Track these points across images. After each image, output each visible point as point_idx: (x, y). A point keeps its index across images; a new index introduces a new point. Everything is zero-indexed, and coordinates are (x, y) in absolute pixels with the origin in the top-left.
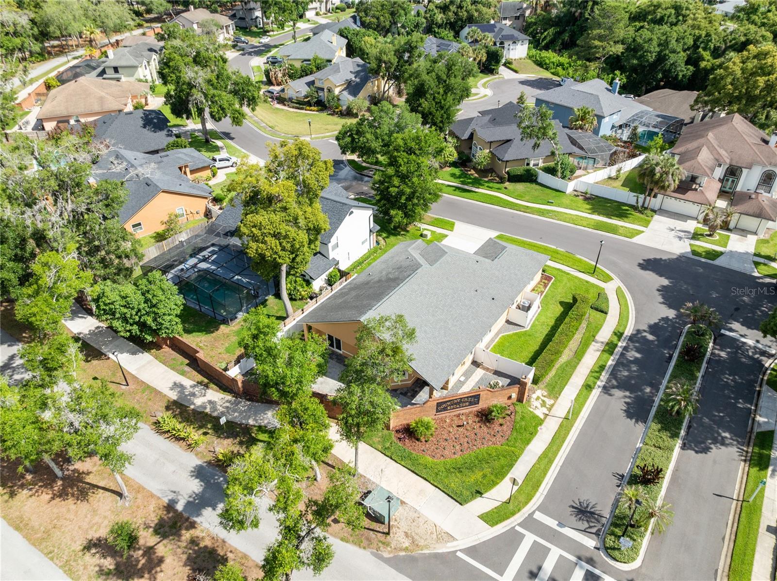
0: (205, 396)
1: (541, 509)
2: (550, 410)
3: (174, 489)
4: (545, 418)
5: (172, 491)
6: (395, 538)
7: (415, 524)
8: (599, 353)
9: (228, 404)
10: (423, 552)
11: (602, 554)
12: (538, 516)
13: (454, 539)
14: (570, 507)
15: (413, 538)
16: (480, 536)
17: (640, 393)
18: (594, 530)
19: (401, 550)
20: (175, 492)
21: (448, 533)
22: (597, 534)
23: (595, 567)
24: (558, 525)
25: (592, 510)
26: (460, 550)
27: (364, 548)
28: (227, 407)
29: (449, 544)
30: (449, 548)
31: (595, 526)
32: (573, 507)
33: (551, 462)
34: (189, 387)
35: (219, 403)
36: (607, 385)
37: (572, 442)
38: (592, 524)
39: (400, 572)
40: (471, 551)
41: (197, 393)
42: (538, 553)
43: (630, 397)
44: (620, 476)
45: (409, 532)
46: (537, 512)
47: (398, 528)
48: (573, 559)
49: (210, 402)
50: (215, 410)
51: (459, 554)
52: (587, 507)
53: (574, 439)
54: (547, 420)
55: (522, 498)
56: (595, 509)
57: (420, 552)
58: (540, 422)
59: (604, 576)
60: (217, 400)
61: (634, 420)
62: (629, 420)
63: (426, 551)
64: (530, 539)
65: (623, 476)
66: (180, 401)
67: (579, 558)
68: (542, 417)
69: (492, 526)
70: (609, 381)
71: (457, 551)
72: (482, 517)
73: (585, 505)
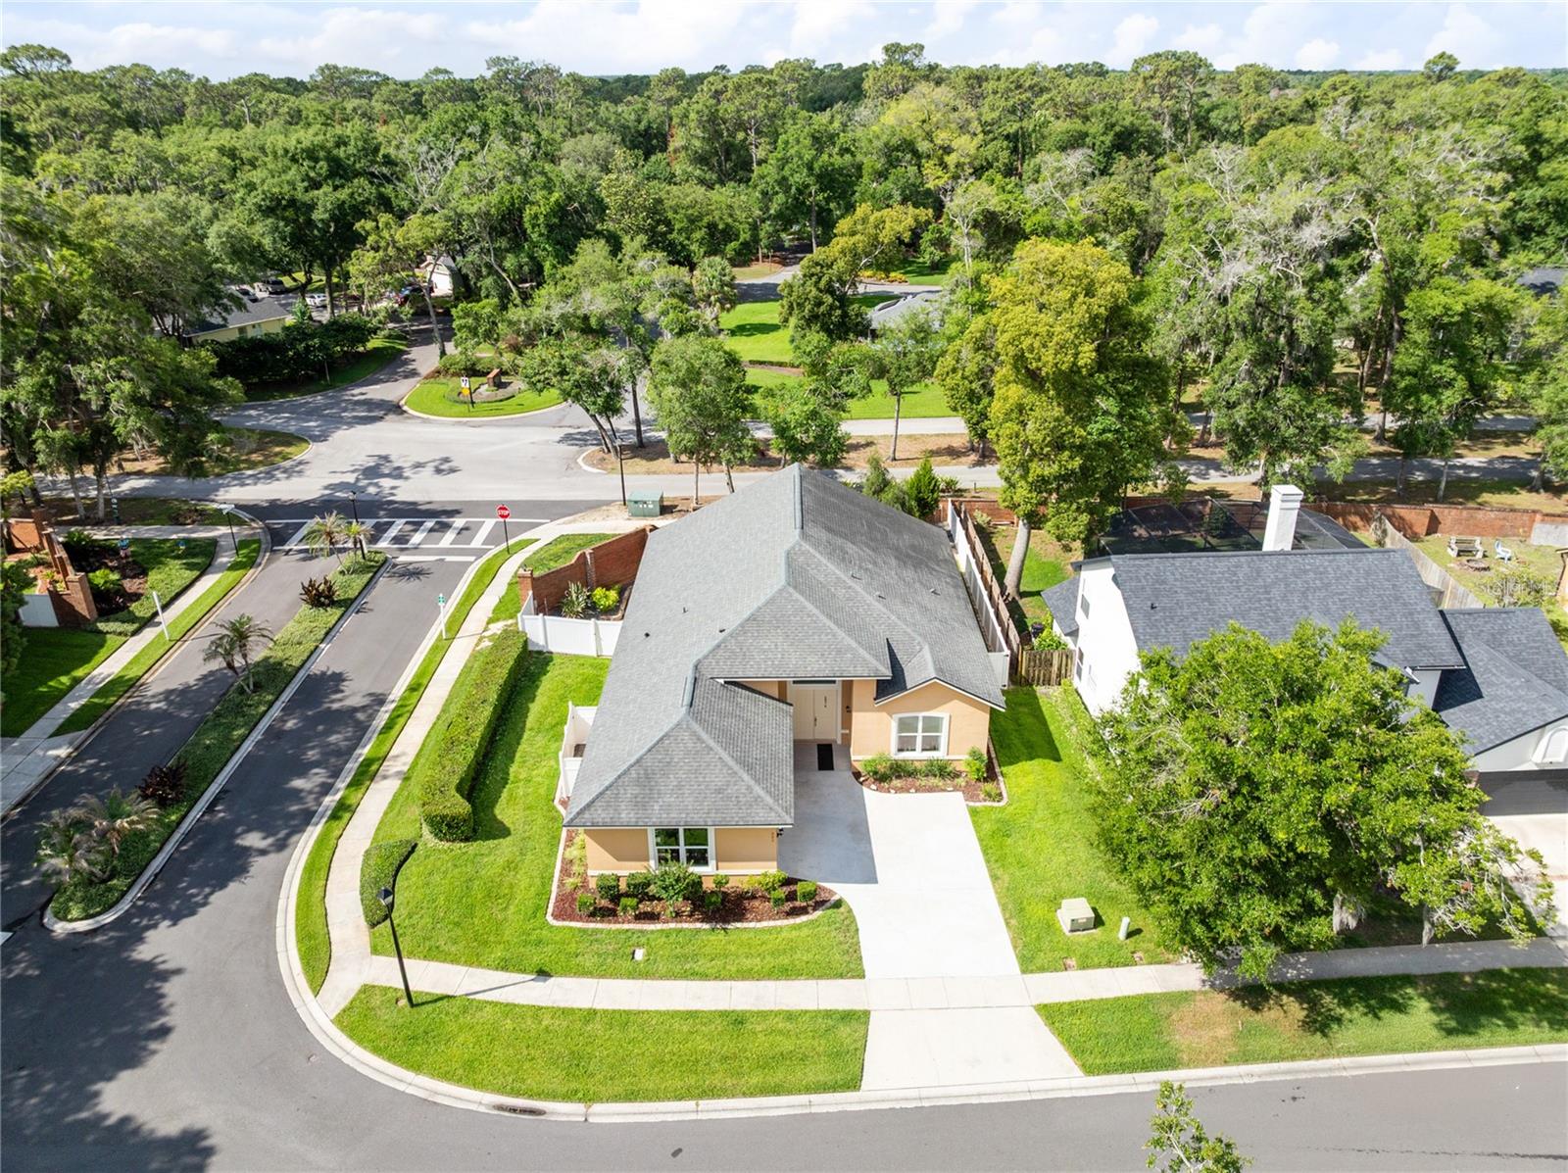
8: (392, 754)
17: (310, 714)
36: (376, 708)
43: (333, 701)
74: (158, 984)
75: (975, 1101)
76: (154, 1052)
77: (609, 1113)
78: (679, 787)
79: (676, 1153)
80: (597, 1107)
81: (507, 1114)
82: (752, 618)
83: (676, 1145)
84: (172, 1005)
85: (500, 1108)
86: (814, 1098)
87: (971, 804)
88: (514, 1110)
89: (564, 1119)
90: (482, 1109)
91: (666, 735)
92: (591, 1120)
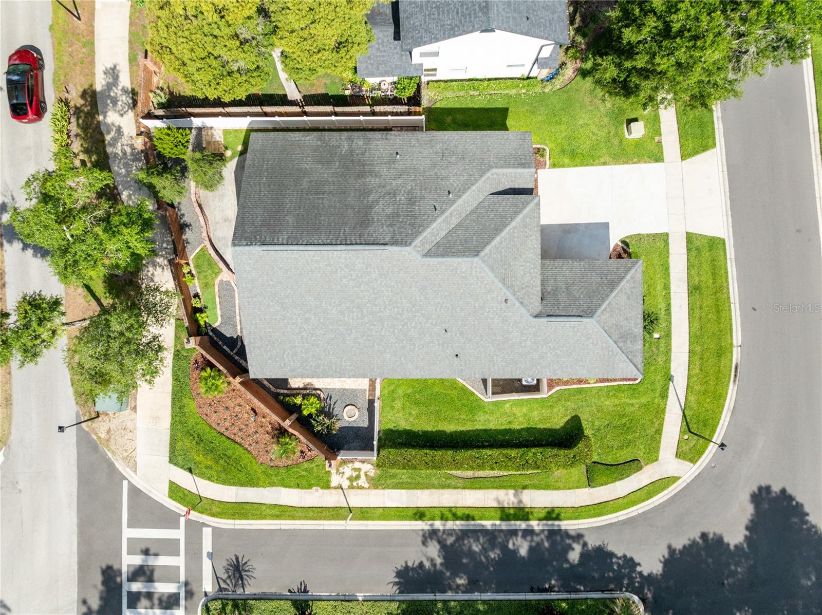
0: (122, 115)
1: (217, 532)
2: (351, 487)
3: (15, 196)
4: (335, 488)
5: (12, 196)
6: (100, 424)
7: (123, 432)
8: (495, 505)
9: (128, 150)
10: (107, 452)
11: (203, 600)
12: (207, 533)
13: (135, 471)
14: (236, 555)
15: (110, 438)
16: (153, 491)
17: (448, 574)
18: (223, 585)
19: (96, 434)
20: (13, 199)
21: (136, 463)
22: (221, 589)
23: (186, 599)
24: (208, 553)
25: (245, 577)
26: (129, 482)
27: (77, 403)
28: (125, 153)
29: (128, 470)
30: (125, 471)
31: (229, 585)
32: (237, 559)
33: (278, 517)
34: (120, 88)
35: (125, 140)
36: (440, 534)
37: (321, 528)
38: (228, 581)
39: (77, 446)
40: (135, 491)
41: (120, 103)
42: (171, 547)
43: (434, 565)
44: (305, 589)
45: (112, 432)
46: (210, 529)
47: (110, 420)
48: (182, 578)
49: (119, 130)
50: (113, 145)
51: (125, 483)
52: (246, 571)
53: (326, 528)
54: (333, 491)
55: (215, 509)
56: (248, 579)
57: (106, 450)
58: (327, 486)
59: (182, 609)
60: (126, 134)
61: (397, 580)
62: (394, 575)
63: (110, 455)
64: (179, 534)
65: (306, 591)
66: (98, 96)
67: (186, 584)
68: (333, 484)
69: (170, 497)
70: (450, 533)
71: (127, 479)
72: (172, 483)
73: (247, 569)
74: (677, 552)
75: (728, 194)
76: (714, 534)
77: (737, 337)
78: (627, 319)
79: (754, 309)
80: (735, 343)
81: (738, 378)
82: (503, 281)
83: (750, 309)
84: (689, 540)
85: (735, 381)
86: (728, 257)
87: (548, 166)
88: (735, 376)
89: (739, 355)
90: (736, 388)
91: (603, 328)
92: (740, 344)
